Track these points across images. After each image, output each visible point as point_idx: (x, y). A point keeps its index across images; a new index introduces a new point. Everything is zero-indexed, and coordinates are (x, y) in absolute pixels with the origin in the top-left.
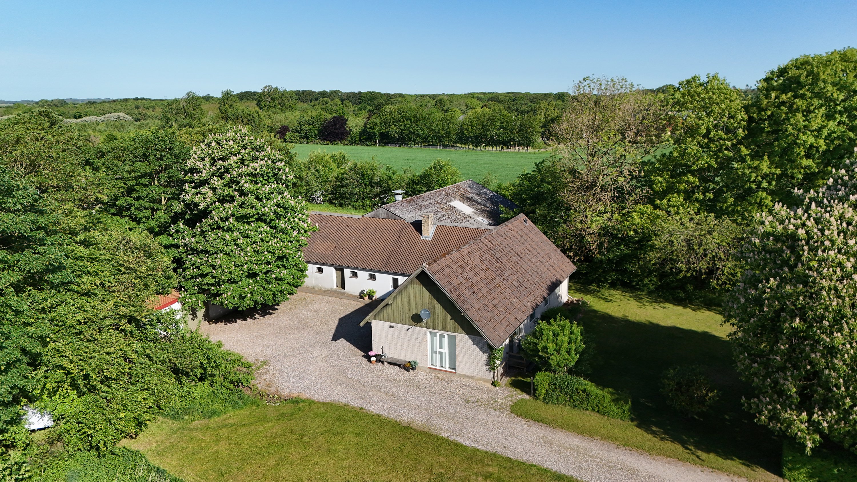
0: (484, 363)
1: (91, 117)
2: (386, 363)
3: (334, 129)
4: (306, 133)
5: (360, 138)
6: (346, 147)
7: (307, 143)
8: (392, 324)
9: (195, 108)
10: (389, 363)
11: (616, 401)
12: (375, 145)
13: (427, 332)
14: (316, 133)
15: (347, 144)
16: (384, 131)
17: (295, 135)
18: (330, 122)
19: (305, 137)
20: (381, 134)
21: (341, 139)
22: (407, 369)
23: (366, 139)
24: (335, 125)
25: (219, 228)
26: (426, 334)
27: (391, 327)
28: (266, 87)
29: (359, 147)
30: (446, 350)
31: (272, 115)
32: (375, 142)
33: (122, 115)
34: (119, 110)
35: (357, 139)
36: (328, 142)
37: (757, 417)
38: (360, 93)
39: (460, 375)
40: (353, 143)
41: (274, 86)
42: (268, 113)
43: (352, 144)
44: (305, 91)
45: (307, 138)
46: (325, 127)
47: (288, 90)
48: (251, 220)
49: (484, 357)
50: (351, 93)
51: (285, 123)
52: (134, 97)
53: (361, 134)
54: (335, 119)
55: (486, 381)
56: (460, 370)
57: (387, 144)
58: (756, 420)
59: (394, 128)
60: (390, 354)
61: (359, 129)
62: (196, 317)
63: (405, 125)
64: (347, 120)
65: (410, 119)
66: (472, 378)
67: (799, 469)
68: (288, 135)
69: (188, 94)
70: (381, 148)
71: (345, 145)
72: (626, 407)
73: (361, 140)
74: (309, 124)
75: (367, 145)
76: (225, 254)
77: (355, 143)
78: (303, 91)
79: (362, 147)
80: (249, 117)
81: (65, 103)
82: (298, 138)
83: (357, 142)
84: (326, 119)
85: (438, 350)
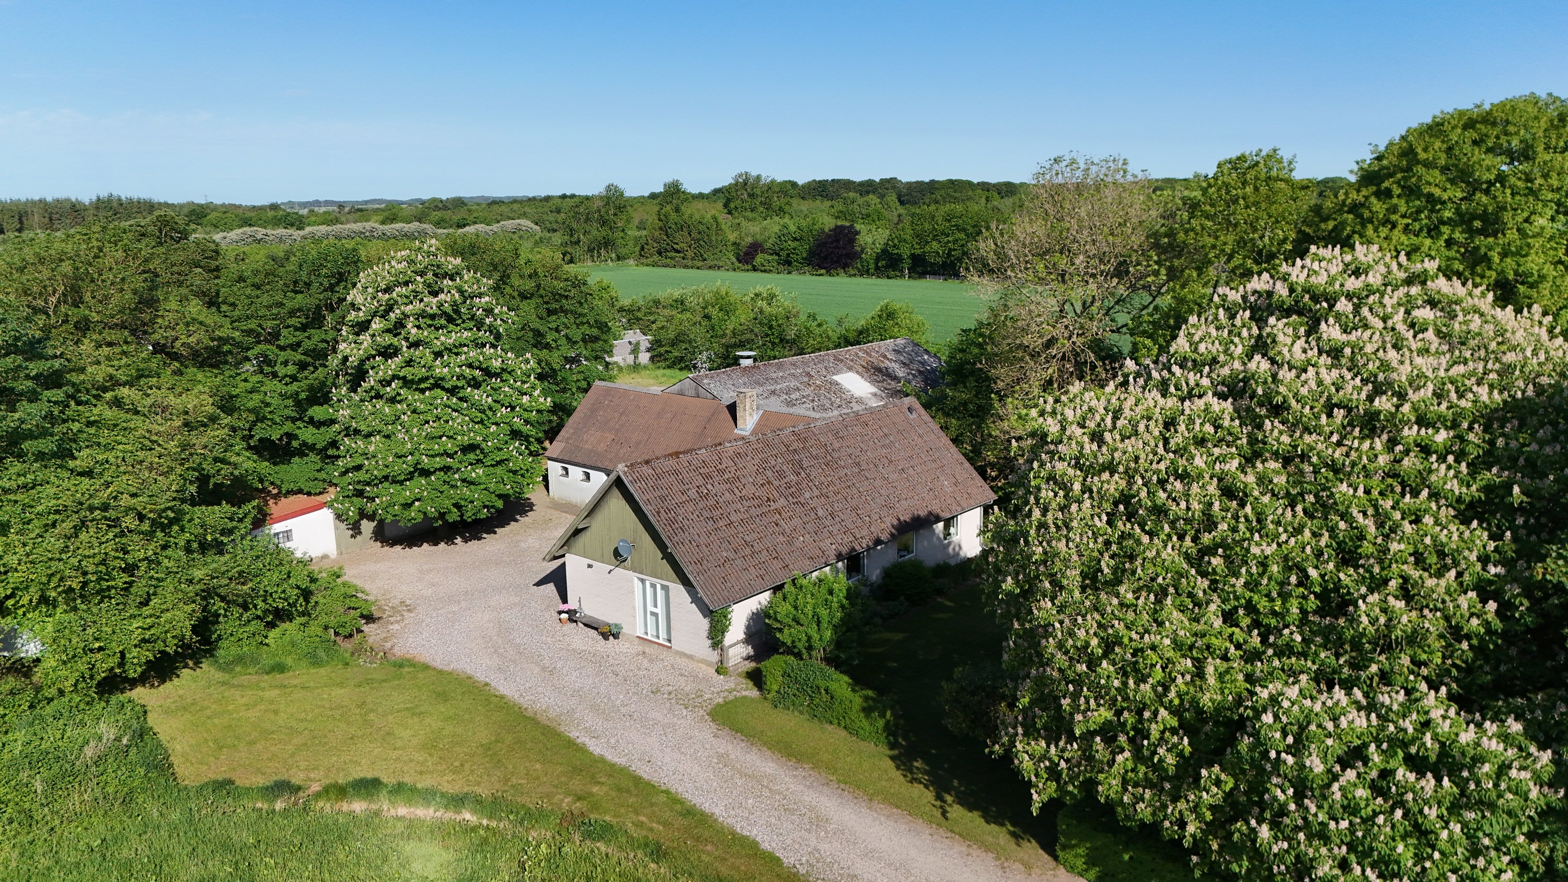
0: (706, 634)
1: (477, 226)
2: (580, 625)
3: (836, 247)
4: (788, 255)
5: (876, 264)
6: (853, 280)
7: (789, 273)
8: (591, 562)
9: (617, 211)
10: (585, 625)
11: (867, 711)
12: (902, 276)
13: (634, 577)
14: (805, 255)
15: (854, 275)
16: (918, 252)
17: (771, 258)
18: (829, 236)
19: (787, 263)
20: (913, 257)
21: (845, 267)
22: (605, 636)
23: (887, 267)
24: (838, 241)
25: (378, 396)
26: (632, 581)
27: (590, 566)
28: (740, 175)
29: (873, 281)
30: (660, 610)
31: (744, 223)
32: (902, 271)
33: (526, 223)
34: (525, 215)
35: (872, 266)
36: (823, 271)
37: (987, 746)
38: (933, 182)
39: (677, 652)
40: (864, 272)
41: (754, 173)
42: (737, 221)
43: (861, 275)
44: (838, 181)
45: (789, 263)
46: (819, 245)
47: (779, 179)
48: (422, 386)
49: (705, 623)
50: (917, 182)
51: (759, 238)
52: (560, 194)
53: (877, 259)
54: (838, 230)
55: (709, 664)
56: (675, 645)
57: (922, 275)
58: (987, 750)
59: (935, 245)
60: (590, 610)
61: (878, 248)
62: (360, 533)
63: (956, 240)
64: (858, 233)
65: (964, 230)
66: (690, 657)
67: (1072, 847)
68: (759, 259)
69: (609, 188)
70: (912, 283)
71: (850, 276)
72: (881, 723)
73: (877, 268)
74: (795, 239)
75: (888, 277)
76: (385, 436)
77: (867, 272)
78: (833, 180)
79: (879, 281)
80: (701, 227)
81: (463, 203)
82: (775, 264)
83: (872, 271)
84: (823, 230)
85: (650, 608)
